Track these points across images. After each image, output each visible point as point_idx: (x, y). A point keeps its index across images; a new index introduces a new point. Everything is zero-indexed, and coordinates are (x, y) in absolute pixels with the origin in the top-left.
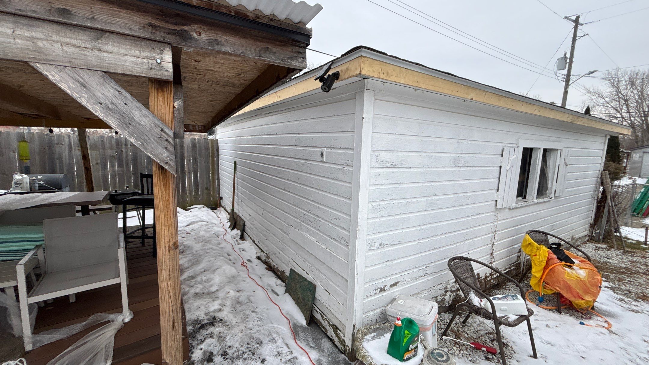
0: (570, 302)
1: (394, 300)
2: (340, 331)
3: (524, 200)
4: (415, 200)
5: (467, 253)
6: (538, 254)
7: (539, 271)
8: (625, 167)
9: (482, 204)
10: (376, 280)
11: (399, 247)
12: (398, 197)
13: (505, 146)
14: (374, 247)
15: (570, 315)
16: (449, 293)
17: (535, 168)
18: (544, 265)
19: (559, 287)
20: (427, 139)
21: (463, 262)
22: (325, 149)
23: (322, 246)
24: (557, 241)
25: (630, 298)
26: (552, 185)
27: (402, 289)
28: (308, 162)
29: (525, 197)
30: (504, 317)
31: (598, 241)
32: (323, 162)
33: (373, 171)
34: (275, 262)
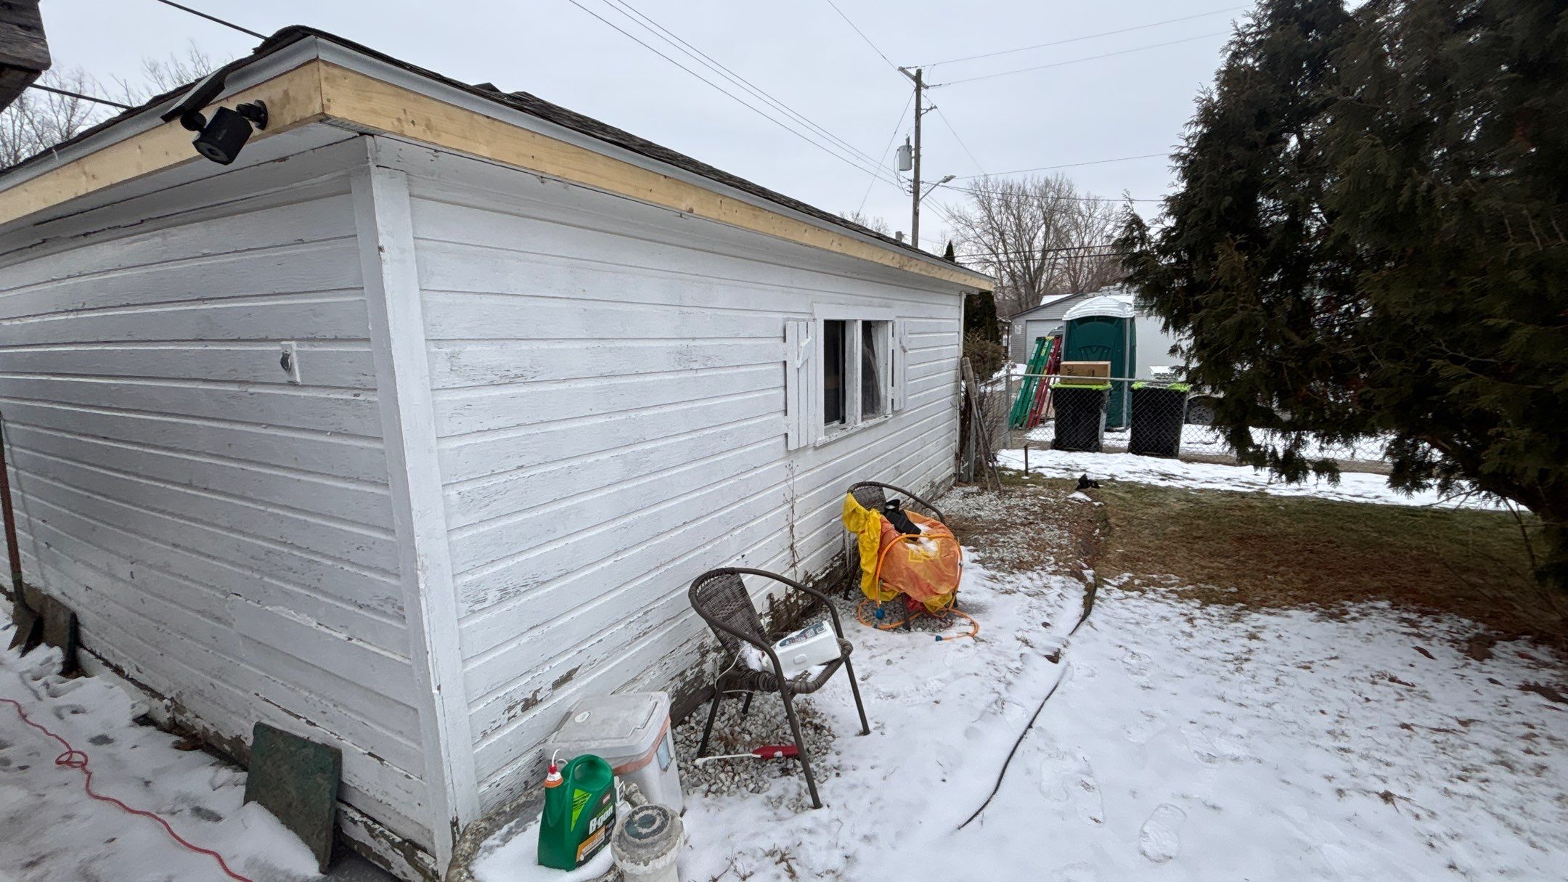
0: (922, 604)
1: (568, 715)
2: (424, 850)
3: (843, 426)
4: (591, 459)
5: (740, 557)
6: (866, 528)
7: (871, 561)
8: (1006, 348)
9: (756, 447)
10: (507, 684)
11: (563, 583)
12: (539, 459)
13: (788, 319)
14: (484, 601)
15: (924, 629)
16: (713, 655)
17: (852, 360)
18: (877, 546)
19: (903, 583)
20: (598, 306)
21: (724, 581)
22: (294, 344)
23: (334, 634)
24: (898, 496)
25: (1004, 571)
26: (887, 391)
27: (588, 685)
28: (251, 390)
29: (843, 421)
30: (800, 677)
31: (968, 483)
32: (293, 384)
33: (444, 397)
34: (206, 717)
